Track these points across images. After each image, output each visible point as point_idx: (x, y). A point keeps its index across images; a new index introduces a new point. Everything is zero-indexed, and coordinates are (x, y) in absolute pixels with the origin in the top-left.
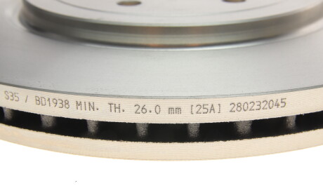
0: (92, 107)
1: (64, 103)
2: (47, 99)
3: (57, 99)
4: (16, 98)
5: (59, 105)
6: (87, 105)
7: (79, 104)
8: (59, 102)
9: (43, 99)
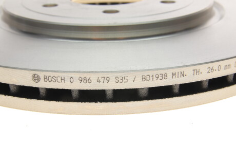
0: (182, 75)
1: (163, 76)
2: (151, 76)
3: (159, 74)
4: (126, 80)
5: (160, 78)
6: (180, 74)
7: (174, 74)
8: (160, 76)
9: (148, 76)
